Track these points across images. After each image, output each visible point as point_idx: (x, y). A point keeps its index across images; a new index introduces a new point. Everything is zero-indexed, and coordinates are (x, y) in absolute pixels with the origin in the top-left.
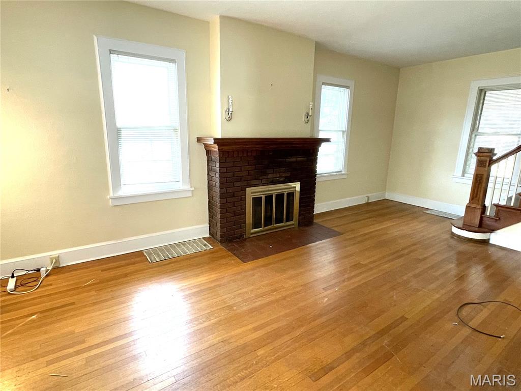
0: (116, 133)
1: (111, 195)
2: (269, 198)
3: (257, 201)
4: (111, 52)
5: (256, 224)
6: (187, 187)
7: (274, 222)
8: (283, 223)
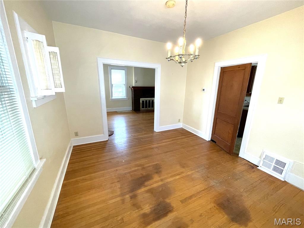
0: (112, 85)
1: (111, 98)
2: (146, 101)
3: (143, 102)
4: (111, 69)
5: (143, 107)
6: (127, 98)
7: (148, 107)
8: (150, 107)
